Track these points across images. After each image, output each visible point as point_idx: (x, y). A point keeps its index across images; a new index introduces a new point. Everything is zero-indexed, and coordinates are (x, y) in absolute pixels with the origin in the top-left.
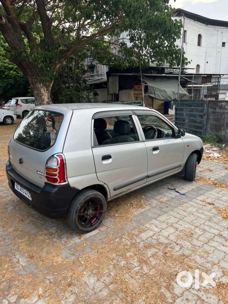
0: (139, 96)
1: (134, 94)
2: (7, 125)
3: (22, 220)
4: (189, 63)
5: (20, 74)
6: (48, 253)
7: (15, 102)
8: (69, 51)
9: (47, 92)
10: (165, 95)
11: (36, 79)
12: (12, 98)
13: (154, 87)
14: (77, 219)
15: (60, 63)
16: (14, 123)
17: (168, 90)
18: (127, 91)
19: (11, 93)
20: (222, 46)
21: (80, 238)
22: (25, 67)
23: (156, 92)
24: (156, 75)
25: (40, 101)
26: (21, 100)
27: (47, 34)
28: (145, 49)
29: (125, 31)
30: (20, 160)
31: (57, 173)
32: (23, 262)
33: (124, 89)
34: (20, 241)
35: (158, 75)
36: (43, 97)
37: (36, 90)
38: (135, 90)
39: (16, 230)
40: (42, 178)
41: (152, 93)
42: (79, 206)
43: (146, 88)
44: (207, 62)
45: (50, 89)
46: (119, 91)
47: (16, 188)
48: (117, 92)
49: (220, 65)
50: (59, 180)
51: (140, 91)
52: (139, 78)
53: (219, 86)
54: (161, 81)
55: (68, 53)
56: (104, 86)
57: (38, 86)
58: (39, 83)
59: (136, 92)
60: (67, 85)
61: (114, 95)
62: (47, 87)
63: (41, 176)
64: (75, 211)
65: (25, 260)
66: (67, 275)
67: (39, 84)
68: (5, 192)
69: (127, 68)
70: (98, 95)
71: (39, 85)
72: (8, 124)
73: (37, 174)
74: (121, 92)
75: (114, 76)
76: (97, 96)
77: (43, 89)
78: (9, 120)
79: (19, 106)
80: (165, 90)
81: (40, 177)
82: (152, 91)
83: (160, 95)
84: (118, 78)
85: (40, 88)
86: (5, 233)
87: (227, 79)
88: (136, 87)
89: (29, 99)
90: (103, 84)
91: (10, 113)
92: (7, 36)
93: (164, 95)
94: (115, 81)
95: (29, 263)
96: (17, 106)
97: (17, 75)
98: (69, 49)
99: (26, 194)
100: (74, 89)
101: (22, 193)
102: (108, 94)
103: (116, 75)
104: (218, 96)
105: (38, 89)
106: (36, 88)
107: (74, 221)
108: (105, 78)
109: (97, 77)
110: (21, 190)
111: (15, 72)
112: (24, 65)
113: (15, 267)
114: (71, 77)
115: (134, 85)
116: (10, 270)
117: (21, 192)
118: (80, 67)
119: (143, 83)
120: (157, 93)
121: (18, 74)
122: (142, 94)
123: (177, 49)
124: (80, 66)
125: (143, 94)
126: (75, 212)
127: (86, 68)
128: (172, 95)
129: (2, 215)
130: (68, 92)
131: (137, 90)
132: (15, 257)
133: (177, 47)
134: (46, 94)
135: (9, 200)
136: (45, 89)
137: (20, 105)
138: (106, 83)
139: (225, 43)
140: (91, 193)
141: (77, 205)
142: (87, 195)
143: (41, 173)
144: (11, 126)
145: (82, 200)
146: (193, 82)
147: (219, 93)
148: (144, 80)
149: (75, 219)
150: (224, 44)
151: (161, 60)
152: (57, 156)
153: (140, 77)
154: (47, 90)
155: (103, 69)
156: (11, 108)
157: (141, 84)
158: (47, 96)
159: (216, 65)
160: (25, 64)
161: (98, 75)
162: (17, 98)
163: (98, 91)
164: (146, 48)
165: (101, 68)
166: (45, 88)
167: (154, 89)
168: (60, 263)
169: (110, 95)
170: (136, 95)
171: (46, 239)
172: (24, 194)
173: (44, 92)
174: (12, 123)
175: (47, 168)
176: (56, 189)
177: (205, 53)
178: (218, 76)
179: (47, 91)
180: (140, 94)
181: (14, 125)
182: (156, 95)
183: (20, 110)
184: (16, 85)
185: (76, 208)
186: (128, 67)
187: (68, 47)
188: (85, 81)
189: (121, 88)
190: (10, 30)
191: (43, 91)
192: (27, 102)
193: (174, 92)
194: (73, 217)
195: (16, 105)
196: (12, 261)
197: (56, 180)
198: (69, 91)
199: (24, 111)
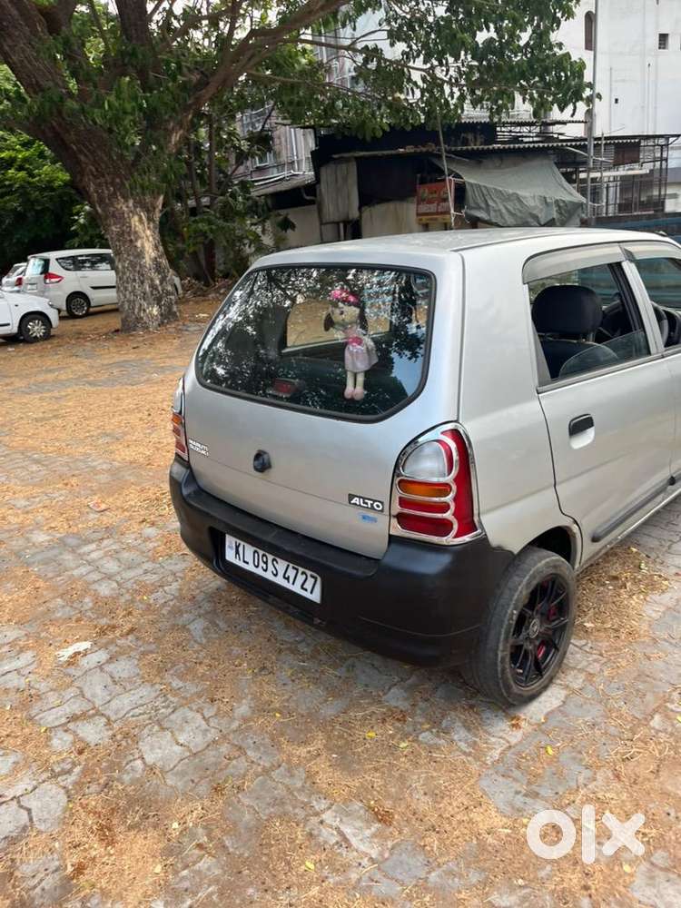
0: (436, 219)
1: (418, 215)
2: (32, 343)
3: (264, 668)
4: (597, 100)
5: (37, 179)
6: (436, 795)
7: (40, 269)
8: (208, 84)
9: (149, 228)
10: (520, 211)
11: (113, 184)
12: (29, 257)
13: (485, 187)
14: (508, 659)
15: (181, 127)
16: (54, 336)
17: (527, 194)
18: (391, 206)
19: (14, 240)
20: (660, 48)
21: (516, 726)
22: (74, 147)
23: (490, 203)
24: (481, 147)
25: (132, 258)
26: (57, 259)
27: (134, 31)
28: (456, 60)
29: (369, 9)
30: (258, 456)
31: (449, 499)
32: (363, 840)
33: (378, 203)
34: (303, 751)
35: (486, 147)
36: (139, 244)
37: (115, 224)
38: (421, 201)
39: (263, 709)
40: (374, 520)
41: (479, 208)
42: (515, 612)
43: (461, 192)
44: (616, 101)
45: (157, 216)
46: (360, 208)
47: (230, 556)
48: (354, 214)
49: (656, 108)
50: (456, 526)
51: (438, 205)
52: (436, 161)
53: (664, 172)
54: (499, 167)
55: (204, 91)
56: (308, 198)
57: (119, 207)
58: (123, 197)
59: (424, 208)
60: (191, 203)
61: (342, 225)
62: (148, 211)
63: (371, 514)
64: (503, 631)
65: (368, 833)
66: (565, 885)
67: (123, 200)
68: (146, 566)
69: (384, 131)
70: (293, 227)
71: (124, 206)
72: (36, 340)
73: (351, 508)
74: (367, 212)
75: (340, 160)
76: (289, 231)
77: (136, 218)
78: (36, 328)
79: (53, 280)
80: (517, 194)
81: (364, 518)
82: (479, 201)
83: (504, 211)
84: (353, 168)
85: (126, 215)
86: (230, 723)
87: (679, 151)
88: (424, 191)
89: (82, 256)
90: (303, 191)
91: (38, 304)
92: (9, 46)
93: (514, 209)
94: (345, 179)
95: (390, 844)
96: (48, 281)
97: (29, 183)
98: (206, 76)
99: (288, 579)
100: (218, 215)
101: (268, 576)
102: (321, 224)
103: (347, 160)
104: (663, 204)
105: (121, 219)
106: (114, 216)
107: (499, 669)
108: (305, 173)
109: (275, 170)
110: (261, 564)
111: (22, 174)
112: (71, 143)
113: (345, 868)
114: (200, 177)
115: (418, 186)
116: (331, 880)
117: (259, 571)
118: (227, 142)
119: (449, 175)
120: (494, 205)
121: (30, 179)
122: (448, 212)
123: (559, 52)
124: (225, 137)
125: (452, 211)
126: (502, 637)
127: (245, 145)
128: (542, 210)
129: (184, 654)
130: (200, 225)
131: (430, 202)
132: (322, 822)
133: (561, 49)
134: (148, 232)
135: (177, 594)
136: (144, 217)
137: (59, 277)
138: (311, 189)
139: (667, 35)
140: (543, 562)
141: (509, 611)
142: (533, 569)
143: (369, 502)
144: (48, 345)
145: (520, 588)
146: (602, 162)
147: (665, 195)
148: (453, 168)
149: (503, 659)
150: (663, 39)
151: (501, 94)
152: (442, 433)
153: (440, 157)
154: (150, 220)
155: (297, 145)
156: (29, 287)
157: (444, 180)
158: (151, 239)
159: (643, 107)
160: (73, 137)
161: (280, 166)
162: (45, 255)
163: (293, 214)
164: (457, 58)
165: (286, 141)
166: (142, 214)
167: (485, 192)
168: (508, 835)
169: (329, 226)
170: (424, 218)
171: (392, 737)
172: (280, 580)
173: (139, 228)
174: (47, 336)
175: (400, 482)
176: (445, 560)
177: (608, 73)
178: (662, 141)
179: (149, 224)
180: (442, 213)
181: (55, 341)
182: (492, 213)
183: (59, 293)
184: (29, 215)
185: (506, 622)
186: (387, 129)
187: (202, 72)
188: (245, 186)
189: (366, 200)
190: (16, 28)
191: (137, 224)
192: (77, 264)
193: (545, 198)
194: (497, 655)
195: (46, 278)
196: (321, 839)
197: (443, 528)
198: (202, 221)
199: (69, 296)
